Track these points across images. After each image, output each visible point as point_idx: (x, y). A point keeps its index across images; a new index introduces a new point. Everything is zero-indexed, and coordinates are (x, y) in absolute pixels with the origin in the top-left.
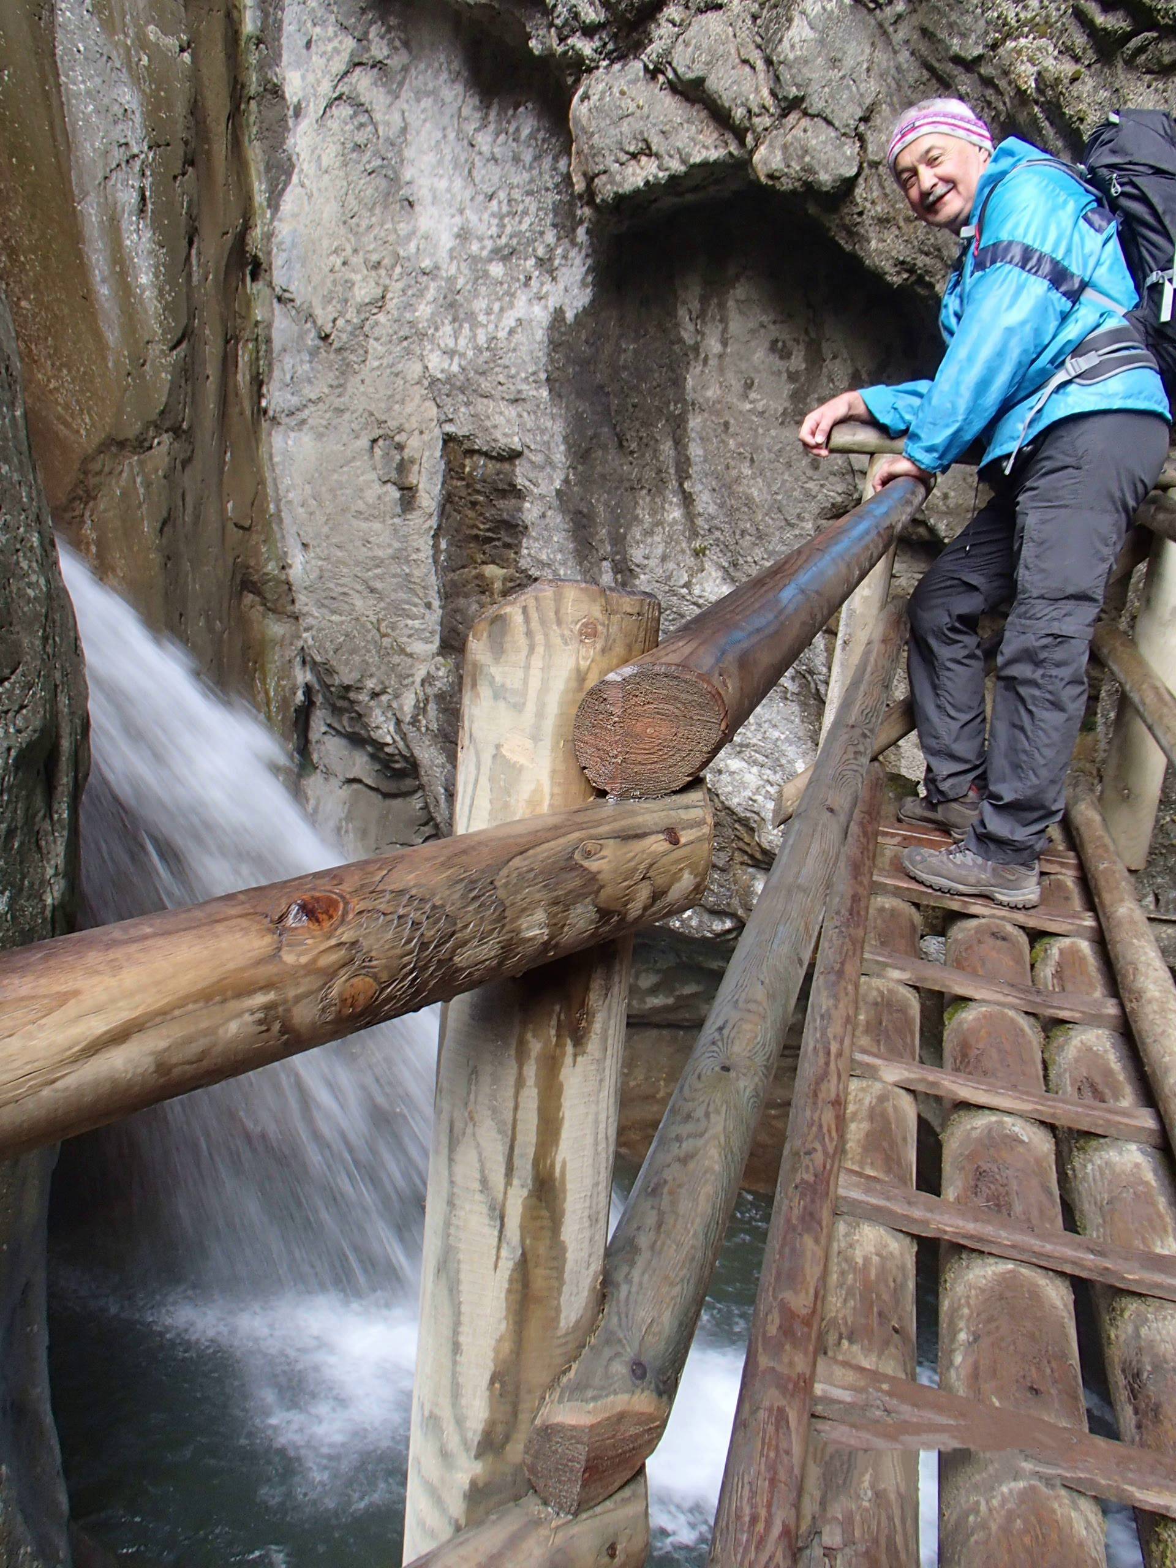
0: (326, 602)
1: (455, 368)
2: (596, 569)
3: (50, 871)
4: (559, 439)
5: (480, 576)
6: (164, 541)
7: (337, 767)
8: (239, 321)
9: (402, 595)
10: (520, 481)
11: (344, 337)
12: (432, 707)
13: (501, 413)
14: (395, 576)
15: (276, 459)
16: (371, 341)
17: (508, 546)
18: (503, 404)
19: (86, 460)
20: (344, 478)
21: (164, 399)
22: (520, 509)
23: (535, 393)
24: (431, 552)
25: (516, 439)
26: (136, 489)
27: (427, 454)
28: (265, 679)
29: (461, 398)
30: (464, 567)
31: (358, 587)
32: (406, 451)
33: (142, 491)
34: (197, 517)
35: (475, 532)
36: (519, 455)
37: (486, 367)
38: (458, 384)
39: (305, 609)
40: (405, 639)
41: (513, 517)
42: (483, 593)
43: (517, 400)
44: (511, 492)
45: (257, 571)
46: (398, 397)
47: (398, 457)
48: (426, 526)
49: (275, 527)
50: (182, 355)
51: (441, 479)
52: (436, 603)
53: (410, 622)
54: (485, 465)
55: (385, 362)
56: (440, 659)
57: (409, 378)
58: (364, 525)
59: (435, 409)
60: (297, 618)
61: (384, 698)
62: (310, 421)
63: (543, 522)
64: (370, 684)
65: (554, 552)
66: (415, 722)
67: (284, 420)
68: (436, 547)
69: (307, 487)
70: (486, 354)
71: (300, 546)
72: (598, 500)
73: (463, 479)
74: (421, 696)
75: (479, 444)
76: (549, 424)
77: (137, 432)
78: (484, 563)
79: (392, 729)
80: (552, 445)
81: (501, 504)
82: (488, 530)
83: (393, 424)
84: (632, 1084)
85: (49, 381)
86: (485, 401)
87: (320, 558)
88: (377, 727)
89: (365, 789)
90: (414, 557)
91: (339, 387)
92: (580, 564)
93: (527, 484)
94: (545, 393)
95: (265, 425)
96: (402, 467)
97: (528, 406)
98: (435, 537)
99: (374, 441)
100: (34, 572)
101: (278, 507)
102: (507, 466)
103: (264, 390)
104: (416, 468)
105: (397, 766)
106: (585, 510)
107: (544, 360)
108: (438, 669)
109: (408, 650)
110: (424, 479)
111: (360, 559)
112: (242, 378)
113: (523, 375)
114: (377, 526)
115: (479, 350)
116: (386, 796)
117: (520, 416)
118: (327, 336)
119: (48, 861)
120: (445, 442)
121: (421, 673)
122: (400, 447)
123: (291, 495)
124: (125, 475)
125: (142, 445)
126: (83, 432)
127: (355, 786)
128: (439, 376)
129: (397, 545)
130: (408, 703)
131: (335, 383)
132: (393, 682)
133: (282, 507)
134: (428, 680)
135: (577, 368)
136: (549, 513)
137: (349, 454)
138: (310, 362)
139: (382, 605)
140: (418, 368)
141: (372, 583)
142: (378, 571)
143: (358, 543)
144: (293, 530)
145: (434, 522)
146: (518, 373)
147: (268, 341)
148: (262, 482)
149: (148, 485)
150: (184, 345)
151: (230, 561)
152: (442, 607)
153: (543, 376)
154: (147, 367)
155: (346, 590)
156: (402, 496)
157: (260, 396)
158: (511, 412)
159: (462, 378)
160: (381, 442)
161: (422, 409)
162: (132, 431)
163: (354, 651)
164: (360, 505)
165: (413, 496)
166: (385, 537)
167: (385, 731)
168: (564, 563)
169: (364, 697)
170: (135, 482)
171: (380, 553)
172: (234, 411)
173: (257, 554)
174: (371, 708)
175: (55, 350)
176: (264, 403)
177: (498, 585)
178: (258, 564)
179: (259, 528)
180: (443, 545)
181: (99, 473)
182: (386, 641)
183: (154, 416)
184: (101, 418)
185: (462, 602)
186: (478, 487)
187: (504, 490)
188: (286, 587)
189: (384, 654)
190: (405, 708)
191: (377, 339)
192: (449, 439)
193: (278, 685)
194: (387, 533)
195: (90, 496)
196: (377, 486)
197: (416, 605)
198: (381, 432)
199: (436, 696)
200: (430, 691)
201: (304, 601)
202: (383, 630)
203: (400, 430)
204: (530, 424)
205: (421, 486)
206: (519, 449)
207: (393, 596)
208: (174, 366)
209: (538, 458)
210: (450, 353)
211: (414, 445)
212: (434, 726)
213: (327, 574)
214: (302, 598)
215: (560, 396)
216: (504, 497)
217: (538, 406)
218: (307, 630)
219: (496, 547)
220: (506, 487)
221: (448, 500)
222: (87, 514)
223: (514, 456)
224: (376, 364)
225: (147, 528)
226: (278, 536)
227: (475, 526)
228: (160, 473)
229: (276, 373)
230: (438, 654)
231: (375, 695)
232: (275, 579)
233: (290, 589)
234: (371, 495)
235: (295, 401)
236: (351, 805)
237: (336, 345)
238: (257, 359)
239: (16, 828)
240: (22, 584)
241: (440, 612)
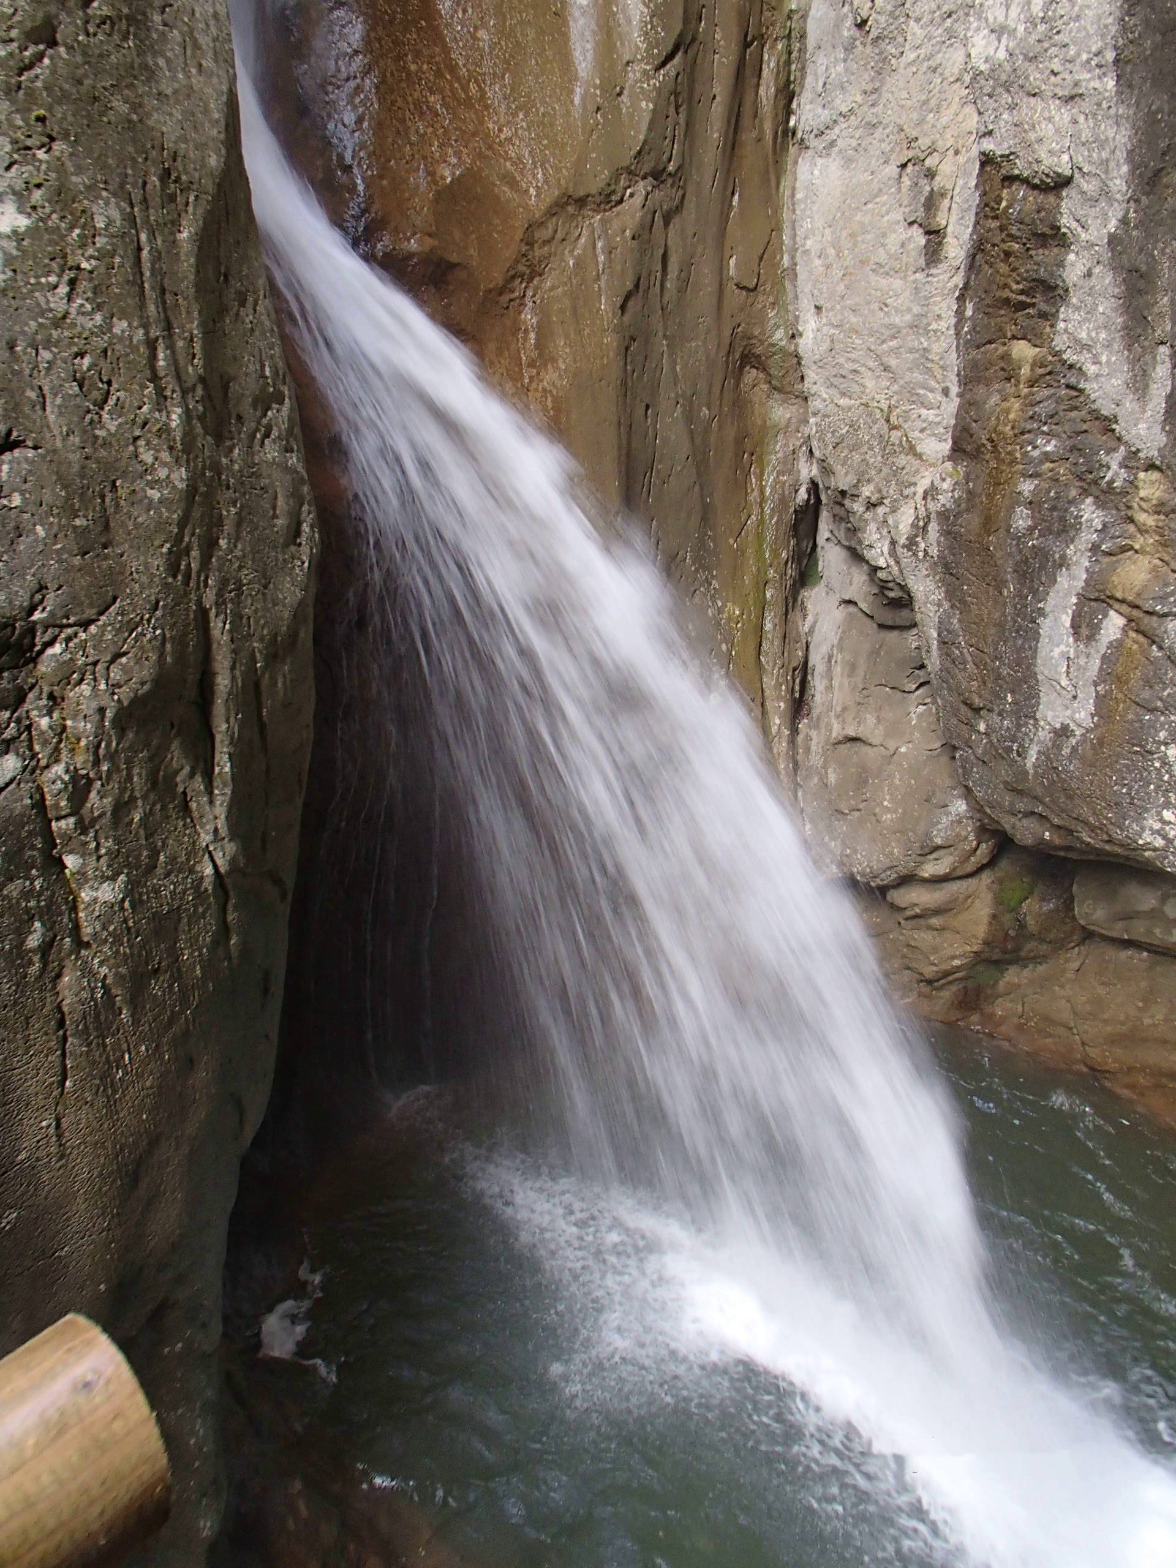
0: (836, 381)
1: (1002, 55)
2: (1148, 357)
3: (205, 838)
4: (1121, 155)
5: (1006, 357)
6: (626, 318)
7: (835, 584)
8: (767, 14)
9: (918, 376)
10: (1066, 221)
11: (882, 19)
12: (933, 528)
13: (1050, 119)
14: (911, 351)
15: (799, 196)
16: (912, 23)
17: (1043, 315)
18: (1054, 104)
19: (532, 226)
20: (867, 219)
21: (642, 137)
22: (1061, 264)
23: (1096, 84)
24: (953, 321)
25: (1065, 158)
26: (596, 256)
27: (960, 182)
28: (762, 474)
29: (1006, 99)
30: (990, 342)
31: (871, 364)
32: (937, 178)
33: (601, 258)
34: (684, 283)
35: (1006, 293)
36: (1067, 181)
37: (1038, 48)
38: (1004, 77)
39: (814, 389)
40: (917, 434)
41: (1052, 274)
42: (1008, 379)
43: (1072, 98)
44: (1053, 237)
45: (762, 342)
46: (933, 103)
47: (928, 188)
48: (951, 285)
49: (787, 283)
50: (673, 74)
51: (973, 219)
52: (954, 390)
53: (924, 412)
54: (1024, 198)
55: (922, 52)
56: (949, 465)
57: (947, 74)
58: (883, 282)
59: (976, 117)
60: (806, 399)
61: (881, 510)
62: (839, 142)
63: (1087, 284)
64: (867, 491)
65: (1096, 329)
66: (911, 544)
67: (813, 142)
68: (960, 313)
69: (828, 231)
70: (1042, 28)
71: (813, 310)
72: (1163, 252)
73: (996, 217)
74: (922, 512)
75: (1020, 167)
76: (1111, 133)
77: (602, 184)
78: (1014, 337)
79: (886, 550)
80: (1112, 164)
81: (1039, 255)
82: (1022, 292)
83: (924, 142)
84: (1147, 1021)
85: (500, 130)
86: (1032, 100)
87: (832, 324)
88: (871, 546)
89: (860, 614)
90: (934, 326)
91: (873, 93)
92: (1129, 347)
93: (1074, 225)
94: (1111, 83)
95: (793, 150)
96: (931, 203)
97: (1087, 105)
98: (961, 299)
99: (904, 166)
100: (165, 464)
101: (793, 257)
102: (1051, 199)
103: (794, 105)
104: (946, 203)
105: (891, 594)
106: (1144, 268)
107: (1113, 29)
108: (943, 480)
109: (919, 449)
110: (953, 218)
111: (876, 327)
112: (767, 91)
113: (1084, 57)
114: (897, 283)
115: (1032, 22)
116: (881, 626)
117: (1075, 122)
118: (864, 22)
119: (203, 826)
120: (983, 164)
121: (923, 484)
122: (931, 174)
123: (809, 243)
124: (583, 240)
125: (609, 200)
126: (532, 191)
127: (852, 609)
128: (983, 67)
129: (916, 310)
130: (905, 520)
131: (869, 88)
132: (892, 491)
133: (798, 259)
134: (931, 493)
135: (1159, 38)
136: (1097, 270)
137: (875, 186)
138: (845, 61)
139: (895, 387)
140: (959, 56)
141: (885, 359)
142: (893, 343)
143: (875, 306)
144: (808, 288)
145: (959, 280)
146: (1078, 55)
147: (803, 36)
148: (777, 228)
149: (609, 252)
150: (677, 60)
151: (727, 332)
152: (960, 395)
153: (1110, 56)
154: (624, 98)
155: (856, 366)
156: (928, 241)
157: (789, 112)
158: (1063, 115)
159: (1008, 67)
160: (910, 168)
161: (960, 118)
162: (594, 185)
163: (854, 448)
164: (882, 256)
165: (940, 243)
166: (905, 299)
167: (879, 554)
168: (1108, 346)
169: (858, 507)
170: (594, 247)
171: (897, 320)
172: (748, 136)
173: (762, 320)
174: (866, 521)
175: (512, 89)
176: (792, 123)
177: (1025, 371)
178: (763, 333)
179: (768, 287)
180: (969, 313)
181: (549, 242)
182: (895, 435)
183: (626, 158)
184: (558, 170)
185: (981, 390)
186: (1014, 230)
187: (1043, 235)
188: (795, 360)
189: (888, 450)
190: (901, 527)
191: (918, 20)
192: (987, 160)
193: (776, 481)
194: (907, 293)
195: (535, 272)
196: (901, 228)
197: (932, 391)
198: (910, 154)
199: (938, 513)
200: (932, 506)
201: (814, 380)
202: (894, 420)
203: (932, 150)
204: (1086, 135)
205: (950, 229)
206: (1068, 173)
207: (908, 376)
208: (659, 90)
209: (1089, 186)
210: (999, 31)
211: (946, 168)
212: (934, 551)
213: (837, 346)
214: (811, 375)
215: (1130, 86)
216: (1044, 246)
217: (1099, 105)
218: (815, 414)
219: (1030, 316)
220: (1049, 232)
221: (978, 249)
222: (530, 293)
223: (1061, 183)
224: (912, 56)
225: (605, 306)
226: (790, 296)
227: (1006, 286)
228: (628, 233)
229: (809, 80)
230: (950, 458)
231: (871, 505)
232: (782, 349)
233: (799, 363)
234: (893, 241)
235: (825, 115)
236: (844, 632)
237: (874, 33)
238: (788, 63)
239: (133, 799)
240: (139, 485)
241: (957, 401)
